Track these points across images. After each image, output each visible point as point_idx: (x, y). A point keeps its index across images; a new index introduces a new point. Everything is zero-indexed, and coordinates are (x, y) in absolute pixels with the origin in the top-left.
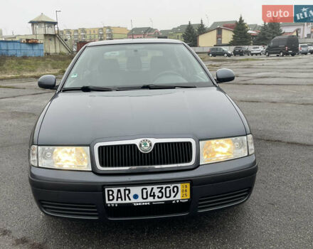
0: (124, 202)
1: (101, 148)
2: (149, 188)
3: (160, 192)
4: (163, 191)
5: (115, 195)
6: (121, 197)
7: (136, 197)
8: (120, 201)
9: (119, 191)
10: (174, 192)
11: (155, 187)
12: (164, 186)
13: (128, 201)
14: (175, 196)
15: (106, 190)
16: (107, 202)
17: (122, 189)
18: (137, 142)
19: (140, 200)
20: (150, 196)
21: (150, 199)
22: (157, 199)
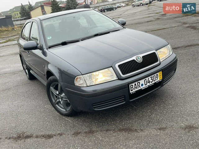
0: (138, 89)
2: (147, 79)
4: (153, 78)
5: (134, 87)
6: (136, 88)
7: (142, 85)
8: (136, 90)
9: (135, 84)
10: (156, 77)
11: (149, 77)
12: (153, 76)
13: (139, 88)
14: (157, 80)
15: (130, 85)
16: (131, 92)
17: (136, 83)
18: (134, 58)
19: (144, 86)
20: (148, 82)
21: (148, 84)
22: (151, 83)
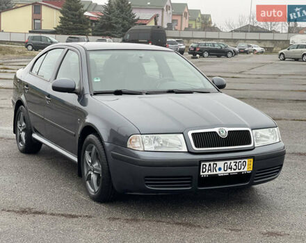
0: (212, 173)
1: (193, 134)
2: (229, 162)
3: (235, 165)
4: (237, 164)
5: (207, 168)
6: (211, 170)
7: (220, 169)
8: (210, 173)
9: (210, 165)
10: (243, 165)
11: (232, 161)
12: (238, 161)
13: (215, 173)
14: (243, 169)
15: (202, 164)
16: (201, 174)
17: (212, 163)
18: (216, 130)
19: (222, 171)
20: (229, 168)
21: (229, 171)
22: (233, 171)
